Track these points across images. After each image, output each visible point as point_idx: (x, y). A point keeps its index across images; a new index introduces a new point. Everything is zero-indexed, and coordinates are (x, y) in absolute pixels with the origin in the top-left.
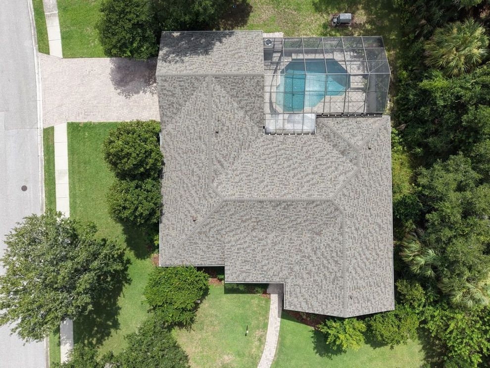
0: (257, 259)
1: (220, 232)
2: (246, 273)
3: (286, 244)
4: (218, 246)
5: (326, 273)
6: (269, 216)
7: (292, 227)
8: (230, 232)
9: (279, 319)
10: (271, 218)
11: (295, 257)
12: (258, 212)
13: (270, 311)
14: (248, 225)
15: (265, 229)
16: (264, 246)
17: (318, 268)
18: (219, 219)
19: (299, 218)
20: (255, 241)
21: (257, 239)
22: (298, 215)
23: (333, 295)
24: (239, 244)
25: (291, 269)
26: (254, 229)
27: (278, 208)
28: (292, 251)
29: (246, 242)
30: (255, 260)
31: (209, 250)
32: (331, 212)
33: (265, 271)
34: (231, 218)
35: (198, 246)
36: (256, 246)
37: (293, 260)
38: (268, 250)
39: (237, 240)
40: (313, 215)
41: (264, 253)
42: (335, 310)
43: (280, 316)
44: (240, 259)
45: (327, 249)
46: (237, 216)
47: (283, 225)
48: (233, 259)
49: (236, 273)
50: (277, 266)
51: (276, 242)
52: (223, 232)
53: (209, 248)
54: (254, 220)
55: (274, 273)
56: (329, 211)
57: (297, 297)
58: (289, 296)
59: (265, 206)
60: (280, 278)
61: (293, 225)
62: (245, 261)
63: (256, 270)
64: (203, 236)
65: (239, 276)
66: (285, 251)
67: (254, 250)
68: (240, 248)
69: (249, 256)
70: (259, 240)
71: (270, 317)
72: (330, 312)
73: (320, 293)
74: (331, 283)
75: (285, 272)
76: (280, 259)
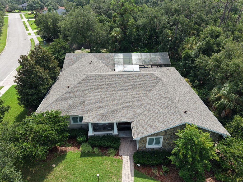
0: (109, 106)
1: (84, 92)
2: (100, 115)
3: (129, 97)
4: (82, 101)
5: (161, 105)
6: (117, 82)
7: (132, 88)
8: (91, 91)
9: (132, 178)
10: (118, 83)
11: (137, 104)
12: (110, 80)
13: (123, 170)
14: (104, 87)
15: (114, 89)
16: (114, 98)
17: (155, 105)
18: (85, 84)
19: (136, 83)
20: (108, 96)
21: (109, 95)
22: (135, 81)
23: (170, 114)
24: (96, 98)
25: (135, 112)
26: (107, 90)
27: (122, 78)
28: (134, 101)
29: (102, 97)
30: (108, 107)
31: (75, 104)
32: (154, 79)
33: (115, 114)
34: (93, 84)
35: (67, 102)
36: (108, 99)
37: (136, 106)
38: (117, 100)
39: (96, 96)
40: (144, 81)
41: (114, 103)
42: (176, 121)
43: (133, 174)
44: (96, 107)
45: (157, 95)
46: (97, 83)
47: (126, 87)
48: (91, 107)
49: (92, 116)
50: (124, 110)
51: (122, 96)
52: (87, 92)
53: (75, 103)
54: (107, 84)
55: (122, 115)
56: (153, 79)
57: (143, 127)
58: (136, 129)
59: (114, 77)
60: (127, 118)
61: (132, 87)
62: (100, 108)
63: (108, 113)
64: (72, 95)
65: (94, 118)
66: (129, 101)
67: (107, 101)
68: (97, 100)
69: (103, 105)
70: (111, 95)
71: (123, 176)
72: (172, 124)
73: (160, 117)
74: (166, 108)
75: (131, 114)
76: (126, 105)
